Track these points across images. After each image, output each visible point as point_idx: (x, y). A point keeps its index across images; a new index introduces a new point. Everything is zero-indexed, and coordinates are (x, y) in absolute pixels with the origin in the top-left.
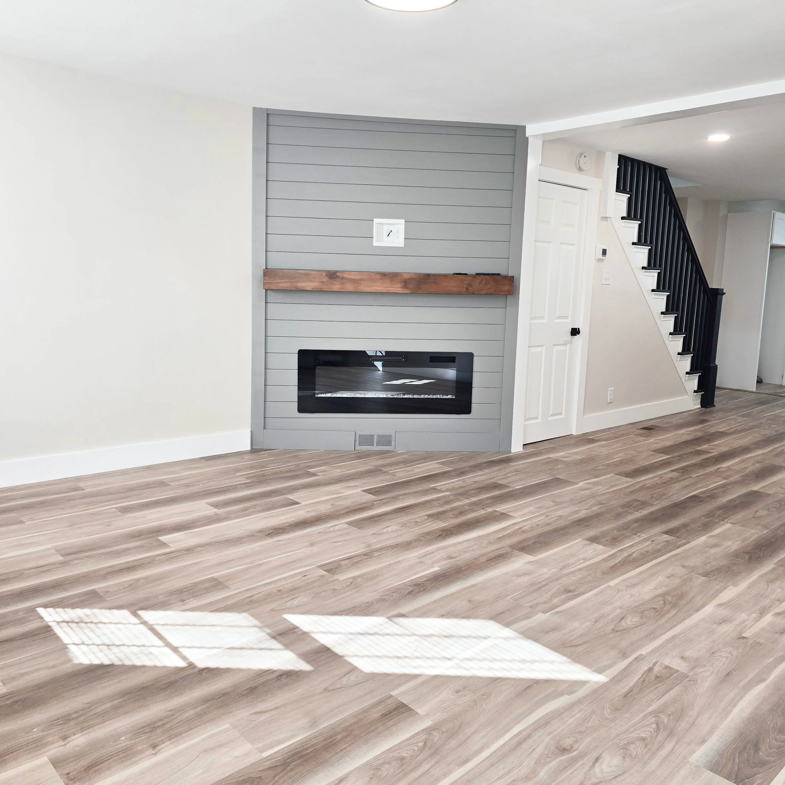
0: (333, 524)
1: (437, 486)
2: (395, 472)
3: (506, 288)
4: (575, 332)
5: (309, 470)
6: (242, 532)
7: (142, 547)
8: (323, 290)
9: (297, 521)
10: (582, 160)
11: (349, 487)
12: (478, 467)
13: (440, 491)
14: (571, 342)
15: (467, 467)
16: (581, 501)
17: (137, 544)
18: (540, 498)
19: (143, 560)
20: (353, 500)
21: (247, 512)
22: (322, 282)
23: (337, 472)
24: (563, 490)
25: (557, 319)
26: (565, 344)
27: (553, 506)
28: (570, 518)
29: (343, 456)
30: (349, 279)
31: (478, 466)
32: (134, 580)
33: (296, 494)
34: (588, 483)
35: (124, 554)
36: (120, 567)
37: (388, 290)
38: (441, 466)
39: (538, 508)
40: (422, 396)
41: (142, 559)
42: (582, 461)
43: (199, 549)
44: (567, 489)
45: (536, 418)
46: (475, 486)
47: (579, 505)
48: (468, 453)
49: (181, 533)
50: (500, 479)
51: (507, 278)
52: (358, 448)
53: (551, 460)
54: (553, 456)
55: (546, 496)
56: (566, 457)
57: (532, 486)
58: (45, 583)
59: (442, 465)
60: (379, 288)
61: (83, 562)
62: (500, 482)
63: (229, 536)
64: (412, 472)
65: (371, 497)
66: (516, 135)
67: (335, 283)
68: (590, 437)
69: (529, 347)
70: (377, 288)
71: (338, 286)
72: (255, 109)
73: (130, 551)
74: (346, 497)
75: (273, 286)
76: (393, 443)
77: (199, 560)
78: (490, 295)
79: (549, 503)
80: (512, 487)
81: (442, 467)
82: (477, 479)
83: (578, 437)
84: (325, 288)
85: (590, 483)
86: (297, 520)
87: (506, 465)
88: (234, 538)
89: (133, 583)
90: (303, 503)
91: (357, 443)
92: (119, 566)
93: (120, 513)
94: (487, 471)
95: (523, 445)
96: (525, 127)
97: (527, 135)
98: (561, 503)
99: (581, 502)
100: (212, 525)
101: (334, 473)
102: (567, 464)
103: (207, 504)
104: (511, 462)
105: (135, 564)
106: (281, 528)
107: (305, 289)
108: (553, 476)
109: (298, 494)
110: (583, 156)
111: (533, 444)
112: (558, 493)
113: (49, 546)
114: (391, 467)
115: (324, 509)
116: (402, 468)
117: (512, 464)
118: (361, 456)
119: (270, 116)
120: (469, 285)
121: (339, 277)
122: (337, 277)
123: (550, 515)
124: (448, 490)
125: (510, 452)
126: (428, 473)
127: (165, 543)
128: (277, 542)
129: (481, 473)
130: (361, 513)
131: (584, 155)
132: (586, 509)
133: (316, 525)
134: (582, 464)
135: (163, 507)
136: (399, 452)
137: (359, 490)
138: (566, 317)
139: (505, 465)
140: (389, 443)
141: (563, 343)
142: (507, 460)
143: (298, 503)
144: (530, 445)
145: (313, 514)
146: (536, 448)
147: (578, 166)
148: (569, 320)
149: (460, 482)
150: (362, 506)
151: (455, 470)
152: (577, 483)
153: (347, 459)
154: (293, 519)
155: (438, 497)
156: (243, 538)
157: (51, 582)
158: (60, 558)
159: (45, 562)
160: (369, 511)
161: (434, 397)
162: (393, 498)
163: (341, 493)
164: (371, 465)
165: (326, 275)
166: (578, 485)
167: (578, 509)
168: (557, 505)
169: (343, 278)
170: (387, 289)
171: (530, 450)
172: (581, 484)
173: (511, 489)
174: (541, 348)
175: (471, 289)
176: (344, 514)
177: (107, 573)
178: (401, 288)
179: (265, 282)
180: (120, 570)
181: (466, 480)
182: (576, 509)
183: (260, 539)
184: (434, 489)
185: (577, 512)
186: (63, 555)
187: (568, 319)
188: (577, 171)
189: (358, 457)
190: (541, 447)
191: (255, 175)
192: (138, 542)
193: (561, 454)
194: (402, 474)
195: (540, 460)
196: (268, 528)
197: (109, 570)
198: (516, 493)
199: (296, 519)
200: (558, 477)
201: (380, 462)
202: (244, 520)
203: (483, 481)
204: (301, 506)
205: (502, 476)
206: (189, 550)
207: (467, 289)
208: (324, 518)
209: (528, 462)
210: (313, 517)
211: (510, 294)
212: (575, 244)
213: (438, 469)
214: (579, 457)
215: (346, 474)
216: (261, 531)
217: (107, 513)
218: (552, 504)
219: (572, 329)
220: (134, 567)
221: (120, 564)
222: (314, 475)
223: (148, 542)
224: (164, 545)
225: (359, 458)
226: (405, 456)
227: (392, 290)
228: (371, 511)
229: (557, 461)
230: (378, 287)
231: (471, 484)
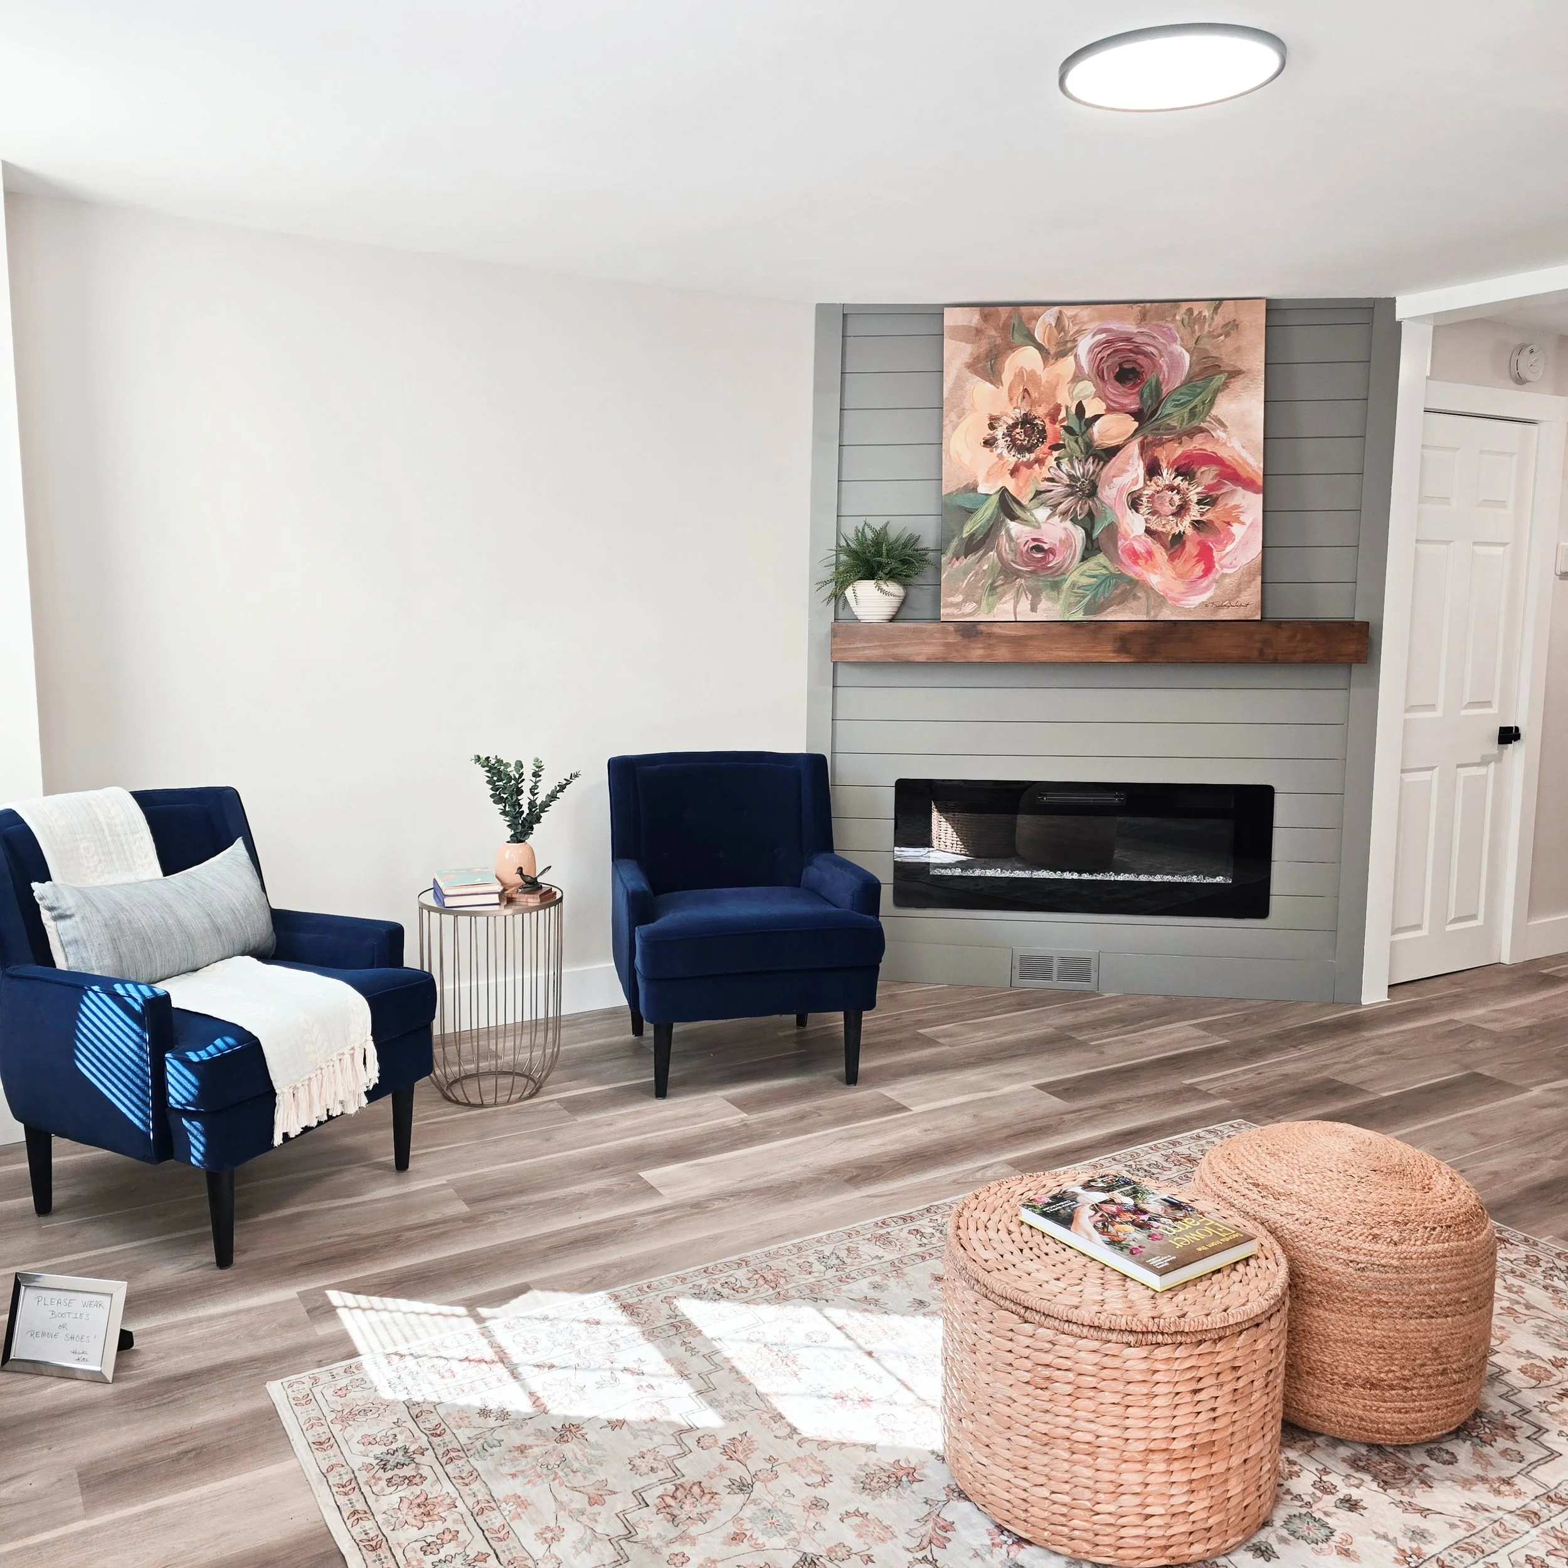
0: (980, 1164)
1: (1197, 1083)
2: (1104, 1045)
3: (1352, 647)
4: (1508, 735)
5: (919, 1031)
6: (798, 1169)
7: (608, 1192)
8: (949, 660)
9: (905, 1151)
10: (1525, 360)
11: (1009, 1075)
12: (1289, 1039)
13: (1206, 1096)
14: (1498, 759)
15: (1262, 1038)
16: (1540, 1137)
17: (601, 1184)
18: (1442, 1124)
19: (613, 1223)
20: (1019, 1108)
21: (804, 1122)
22: (947, 645)
23: (980, 1039)
24: (1494, 1105)
25: (1466, 708)
26: (1484, 762)
27: (1475, 1147)
28: (1522, 1178)
29: (988, 1000)
30: (1005, 637)
31: (1288, 1037)
32: (599, 1267)
33: (898, 1086)
34: (1552, 1090)
35: (578, 1207)
36: (572, 1236)
37: (1087, 657)
38: (1203, 1033)
39: (1440, 1149)
40: (1158, 878)
41: (612, 1220)
42: (1530, 1032)
43: (717, 1205)
44: (1502, 1102)
45: (1418, 927)
46: (1286, 1086)
47: (1536, 1145)
48: (1260, 1003)
49: (680, 1165)
50: (1342, 1072)
51: (1353, 626)
52: (1018, 982)
53: (1458, 1026)
54: (1462, 1016)
55: (1457, 1119)
56: (1493, 1021)
57: (1421, 1091)
58: (439, 1262)
59: (1204, 1030)
60: (1067, 654)
61: (505, 1220)
62: (1343, 1079)
63: (772, 1177)
64: (1140, 1047)
65: (1055, 1103)
66: (1372, 319)
67: (973, 645)
68: (1545, 971)
69: (1403, 771)
70: (1062, 653)
71: (980, 652)
72: (819, 307)
73: (588, 1201)
74: (1005, 1100)
75: (851, 657)
76: (1094, 975)
77: (717, 1231)
78: (1311, 662)
79: (1465, 1139)
80: (1372, 1093)
81: (1204, 1037)
82: (1290, 1068)
83: (1513, 969)
84: (955, 657)
85: (1559, 1089)
86: (905, 1148)
87: (1352, 1036)
88: (783, 1184)
89: (599, 1275)
90: (916, 1109)
91: (1016, 972)
92: (570, 1234)
93: (566, 1113)
94: (1308, 1050)
95: (1389, 986)
96: (1393, 300)
97: (1398, 317)
98: (1492, 1139)
99: (1542, 1138)
100: (738, 1149)
101: (973, 1040)
102: (1497, 1038)
103: (728, 1100)
104: (1363, 1029)
105: (602, 1230)
106: (875, 1166)
107: (911, 659)
108: (1466, 1067)
109: (902, 1086)
110: (1527, 351)
111: (1413, 984)
112: (1482, 1112)
113: (443, 1180)
114: (1093, 1031)
115: (959, 1125)
116: (1116, 1035)
117: (1367, 1034)
118: (1025, 1002)
119: (850, 320)
120: (1266, 642)
121: (981, 633)
122: (977, 633)
123: (1469, 1169)
124: (1224, 1094)
125: (1359, 1004)
126: (1175, 1049)
127: (652, 1187)
128: (869, 1200)
129: (1296, 1054)
130: (1038, 1142)
131: (1529, 348)
132: (1555, 1158)
133: (944, 1164)
134: (1533, 1040)
135: (644, 1103)
136: (1107, 995)
137: (1028, 1084)
138: (1487, 704)
139: (1346, 1039)
140: (1084, 976)
141: (1478, 760)
142: (1355, 1024)
143: (904, 1109)
144: (1405, 987)
145: (937, 1136)
146: (1419, 995)
147: (1514, 372)
148: (1494, 710)
149: (1250, 1076)
150: (1039, 1124)
151: (1237, 1044)
152: (1523, 1090)
153: (999, 1007)
154: (897, 1146)
155: (1204, 1111)
156: (801, 1184)
157: (450, 1259)
158: (462, 1208)
159: (438, 1216)
160: (1054, 1138)
161: (1185, 880)
162: (1103, 1107)
163: (992, 1090)
164: (1049, 1026)
165: (956, 631)
166: (1529, 1095)
167: (1534, 1156)
168: (1484, 1144)
169: (990, 635)
170: (1083, 655)
171: (1406, 999)
172: (1536, 1091)
173: (1371, 1098)
174: (1430, 772)
175: (1270, 651)
176: (1000, 1139)
177: (549, 1248)
178: (1115, 652)
179: (835, 647)
180: (572, 1243)
181: (1266, 1070)
182: (1530, 1156)
183: (835, 1189)
184: (1192, 1089)
185: (1534, 1164)
186: (469, 1202)
187: (1491, 707)
188: (1513, 384)
189: (1019, 1004)
190: (1429, 994)
191: (819, 435)
192: (603, 1181)
193: (1480, 1012)
194: (1118, 1051)
195: (1432, 1026)
196: (849, 1164)
197: (553, 1241)
198: (1381, 1108)
199: (903, 1146)
200: (1478, 1070)
201: (1068, 1019)
202: (800, 1143)
203: (1304, 1074)
204: (910, 1116)
205: (1346, 1062)
206: (698, 1207)
207: (1261, 652)
208: (960, 1147)
209: (1403, 1032)
210: (938, 1144)
211: (1359, 661)
212: (1508, 544)
213: (1199, 1041)
214: (1523, 1022)
215: (998, 1044)
216: (834, 1171)
217: (543, 1112)
218: (1472, 1140)
219: (1501, 729)
220: (597, 1238)
221: (573, 1229)
222: (930, 1042)
223: (621, 1182)
224: (650, 1190)
225: (1022, 1006)
226: (1120, 1006)
227: (1094, 656)
228: (1060, 1136)
229: (1471, 1030)
230: (1064, 653)
231: (1275, 1081)
